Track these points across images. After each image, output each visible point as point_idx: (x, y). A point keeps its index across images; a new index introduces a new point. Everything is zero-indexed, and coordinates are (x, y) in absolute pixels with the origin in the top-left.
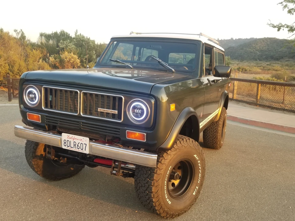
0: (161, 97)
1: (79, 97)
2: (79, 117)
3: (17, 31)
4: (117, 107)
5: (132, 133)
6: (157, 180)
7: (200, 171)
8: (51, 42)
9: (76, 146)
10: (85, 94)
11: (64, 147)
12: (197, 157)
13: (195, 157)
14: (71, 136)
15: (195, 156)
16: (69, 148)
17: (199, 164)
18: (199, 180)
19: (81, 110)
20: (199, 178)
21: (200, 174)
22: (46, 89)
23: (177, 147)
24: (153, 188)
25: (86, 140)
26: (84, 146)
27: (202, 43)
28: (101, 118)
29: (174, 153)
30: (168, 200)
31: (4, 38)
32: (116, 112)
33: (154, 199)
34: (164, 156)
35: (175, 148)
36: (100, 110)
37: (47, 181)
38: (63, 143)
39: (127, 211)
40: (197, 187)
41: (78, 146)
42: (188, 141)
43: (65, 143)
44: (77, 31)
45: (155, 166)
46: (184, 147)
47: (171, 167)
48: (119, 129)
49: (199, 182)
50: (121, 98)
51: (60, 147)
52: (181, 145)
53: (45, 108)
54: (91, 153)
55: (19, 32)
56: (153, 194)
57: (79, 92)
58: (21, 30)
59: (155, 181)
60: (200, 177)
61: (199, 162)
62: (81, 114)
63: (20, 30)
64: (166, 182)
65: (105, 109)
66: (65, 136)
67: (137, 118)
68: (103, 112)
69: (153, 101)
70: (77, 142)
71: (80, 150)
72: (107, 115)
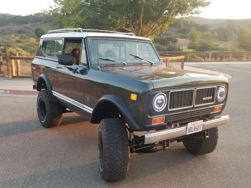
1: (194, 93)
2: (194, 108)
4: (212, 95)
9: (195, 129)
14: (193, 123)
25: (201, 122)
26: (200, 126)
36: (204, 99)
38: (187, 131)
41: (197, 128)
43: (189, 130)
50: (215, 88)
53: (170, 109)
54: (203, 130)
57: (194, 90)
62: (195, 105)
65: (207, 98)
66: (190, 125)
70: (196, 125)
71: (197, 130)
72: (207, 101)
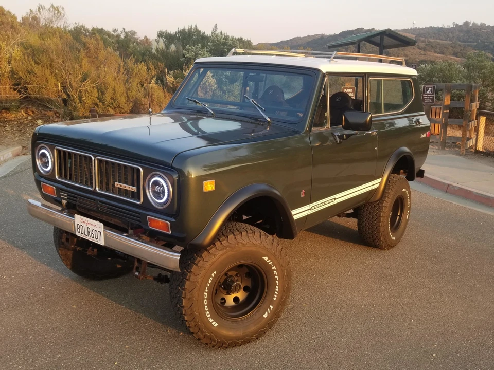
0: (188, 172)
1: (93, 165)
2: (94, 193)
3: (117, 30)
4: (136, 184)
5: (154, 220)
6: (190, 290)
7: (277, 282)
8: (173, 47)
9: (90, 233)
10: (100, 161)
11: (78, 234)
12: (270, 261)
13: (266, 260)
14: (85, 219)
15: (266, 258)
16: (83, 236)
17: (275, 272)
18: (275, 296)
19: (97, 184)
20: (276, 293)
21: (277, 287)
22: (59, 151)
23: (228, 244)
24: (183, 301)
25: (99, 226)
26: (99, 234)
27: (322, 73)
28: (118, 196)
29: (221, 252)
30: (211, 320)
31: (89, 48)
32: (134, 189)
33: (186, 317)
34: (203, 255)
35: (224, 245)
36: (117, 184)
37: (85, 280)
38: (76, 228)
39: (168, 332)
40: (271, 306)
41: (92, 234)
42: (251, 235)
43: (78, 228)
44: (216, 27)
45: (177, 269)
46: (240, 244)
47: (215, 272)
48: (139, 214)
49: (275, 299)
50: (139, 170)
51: (74, 233)
52: (236, 242)
53: (58, 178)
54: (107, 245)
55: (120, 33)
56: (185, 309)
57: (93, 158)
58: (124, 29)
59: (187, 292)
60: (276, 291)
61: (273, 268)
62: (97, 189)
63: (122, 30)
64: (206, 294)
65: (123, 185)
66: (78, 219)
67: (158, 199)
68: (121, 188)
69: (175, 177)
70: (91, 228)
71: (94, 239)
72: (126, 193)
